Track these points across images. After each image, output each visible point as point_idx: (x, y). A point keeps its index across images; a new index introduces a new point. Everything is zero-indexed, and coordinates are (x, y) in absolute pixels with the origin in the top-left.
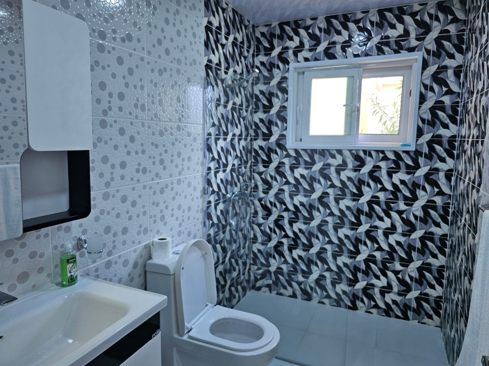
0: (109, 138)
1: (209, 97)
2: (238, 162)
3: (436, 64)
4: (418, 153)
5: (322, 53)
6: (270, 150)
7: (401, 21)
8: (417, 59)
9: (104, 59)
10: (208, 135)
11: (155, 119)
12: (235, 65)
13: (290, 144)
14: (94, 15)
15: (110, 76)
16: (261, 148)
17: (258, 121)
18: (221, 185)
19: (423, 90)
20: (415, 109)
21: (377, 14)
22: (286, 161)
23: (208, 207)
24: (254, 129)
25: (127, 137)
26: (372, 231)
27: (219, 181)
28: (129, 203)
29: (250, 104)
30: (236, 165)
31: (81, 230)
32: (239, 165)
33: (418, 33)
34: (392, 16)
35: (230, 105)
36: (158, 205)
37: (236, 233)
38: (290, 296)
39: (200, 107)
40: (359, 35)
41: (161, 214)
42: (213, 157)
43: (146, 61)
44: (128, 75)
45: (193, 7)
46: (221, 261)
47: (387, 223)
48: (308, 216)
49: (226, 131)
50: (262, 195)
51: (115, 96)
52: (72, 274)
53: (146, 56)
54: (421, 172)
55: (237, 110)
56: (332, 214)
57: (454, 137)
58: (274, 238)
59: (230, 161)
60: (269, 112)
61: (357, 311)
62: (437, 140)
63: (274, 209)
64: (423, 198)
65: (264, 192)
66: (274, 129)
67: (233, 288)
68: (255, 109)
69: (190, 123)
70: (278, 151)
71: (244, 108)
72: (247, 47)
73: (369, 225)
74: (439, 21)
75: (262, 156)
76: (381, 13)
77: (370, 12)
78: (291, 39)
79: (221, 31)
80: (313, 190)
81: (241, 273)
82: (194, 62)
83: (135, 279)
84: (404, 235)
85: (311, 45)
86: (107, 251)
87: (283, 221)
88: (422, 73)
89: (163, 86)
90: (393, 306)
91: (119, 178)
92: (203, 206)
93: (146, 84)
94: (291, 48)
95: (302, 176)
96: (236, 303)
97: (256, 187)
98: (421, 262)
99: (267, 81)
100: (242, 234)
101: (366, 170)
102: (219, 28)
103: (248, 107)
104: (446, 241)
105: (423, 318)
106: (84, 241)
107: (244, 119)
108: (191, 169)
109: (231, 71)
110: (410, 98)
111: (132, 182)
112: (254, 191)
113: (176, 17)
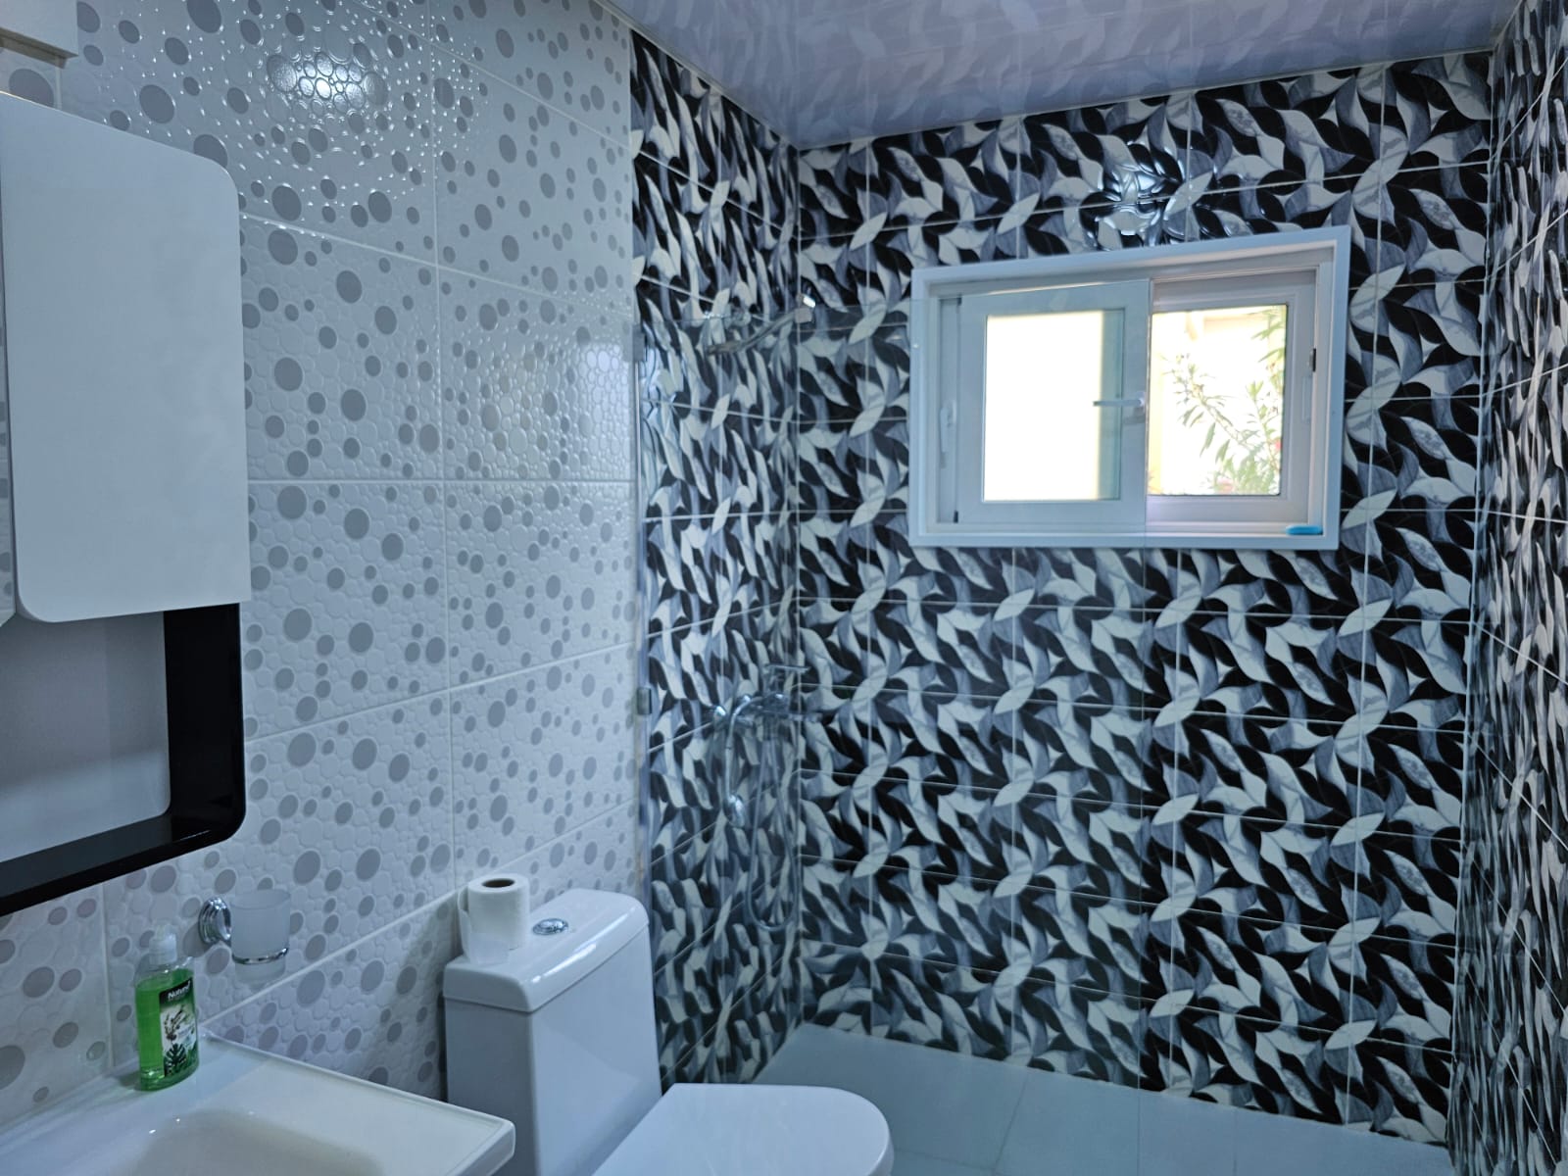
0: (311, 548)
1: (652, 389)
2: (749, 597)
3: (1394, 265)
4: (1348, 558)
5: (1019, 233)
6: (856, 552)
7: (1276, 128)
8: (1332, 248)
9: (293, 281)
10: (648, 515)
11: (471, 474)
12: (736, 280)
13: (922, 533)
14: (257, 137)
15: (315, 339)
16: (825, 544)
17: (812, 458)
18: (697, 679)
19: (1357, 351)
20: (1333, 413)
21: (1194, 105)
22: (909, 587)
23: (653, 757)
24: (801, 484)
25: (373, 541)
26: (1204, 820)
27: (688, 666)
28: (380, 767)
29: (786, 402)
30: (745, 605)
31: (212, 875)
32: (754, 604)
33: (1332, 167)
34: (1245, 111)
35: (720, 412)
36: (481, 763)
37: (749, 834)
38: (933, 1044)
39: (622, 422)
40: (1137, 174)
41: (494, 796)
42: (668, 585)
43: (437, 282)
44: (378, 334)
45: (595, 98)
46: (699, 934)
47: (1254, 792)
48: (988, 772)
49: (708, 497)
50: (831, 702)
51: (333, 405)
52: (178, 1041)
53: (437, 266)
54: (1363, 620)
55: (745, 425)
56: (1066, 764)
57: (1466, 502)
58: (877, 846)
59: (725, 594)
60: (849, 426)
61: (1164, 1093)
62: (1409, 512)
63: (873, 749)
64: (1370, 707)
65: (838, 693)
66: (866, 482)
67: (741, 1025)
68: (802, 418)
69: (591, 480)
70: (883, 554)
71: (767, 416)
72: (772, 220)
73: (1193, 799)
74: (1401, 126)
75: (828, 572)
76: (1207, 102)
77: (1171, 101)
78: (915, 190)
79: (687, 171)
80: (1002, 686)
81: (769, 968)
82: (600, 277)
83: (404, 1030)
84: (1310, 832)
85: (981, 209)
86: (304, 943)
87: (903, 788)
88: (1351, 294)
89: (496, 362)
90: (1285, 1076)
91: (347, 683)
92: (635, 751)
93: (438, 359)
94: (916, 220)
95: (965, 637)
96: (752, 1074)
97: (812, 675)
98: (1373, 923)
99: (840, 326)
100: (769, 836)
101: (1175, 614)
102: (681, 162)
103: (778, 413)
104: (1455, 853)
105: (1388, 1116)
106: (221, 918)
107: (767, 452)
108: (596, 632)
109: (722, 298)
110: (1315, 374)
111: (393, 694)
112: (805, 690)
113: (537, 134)
